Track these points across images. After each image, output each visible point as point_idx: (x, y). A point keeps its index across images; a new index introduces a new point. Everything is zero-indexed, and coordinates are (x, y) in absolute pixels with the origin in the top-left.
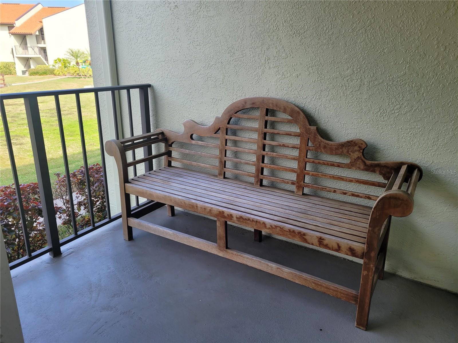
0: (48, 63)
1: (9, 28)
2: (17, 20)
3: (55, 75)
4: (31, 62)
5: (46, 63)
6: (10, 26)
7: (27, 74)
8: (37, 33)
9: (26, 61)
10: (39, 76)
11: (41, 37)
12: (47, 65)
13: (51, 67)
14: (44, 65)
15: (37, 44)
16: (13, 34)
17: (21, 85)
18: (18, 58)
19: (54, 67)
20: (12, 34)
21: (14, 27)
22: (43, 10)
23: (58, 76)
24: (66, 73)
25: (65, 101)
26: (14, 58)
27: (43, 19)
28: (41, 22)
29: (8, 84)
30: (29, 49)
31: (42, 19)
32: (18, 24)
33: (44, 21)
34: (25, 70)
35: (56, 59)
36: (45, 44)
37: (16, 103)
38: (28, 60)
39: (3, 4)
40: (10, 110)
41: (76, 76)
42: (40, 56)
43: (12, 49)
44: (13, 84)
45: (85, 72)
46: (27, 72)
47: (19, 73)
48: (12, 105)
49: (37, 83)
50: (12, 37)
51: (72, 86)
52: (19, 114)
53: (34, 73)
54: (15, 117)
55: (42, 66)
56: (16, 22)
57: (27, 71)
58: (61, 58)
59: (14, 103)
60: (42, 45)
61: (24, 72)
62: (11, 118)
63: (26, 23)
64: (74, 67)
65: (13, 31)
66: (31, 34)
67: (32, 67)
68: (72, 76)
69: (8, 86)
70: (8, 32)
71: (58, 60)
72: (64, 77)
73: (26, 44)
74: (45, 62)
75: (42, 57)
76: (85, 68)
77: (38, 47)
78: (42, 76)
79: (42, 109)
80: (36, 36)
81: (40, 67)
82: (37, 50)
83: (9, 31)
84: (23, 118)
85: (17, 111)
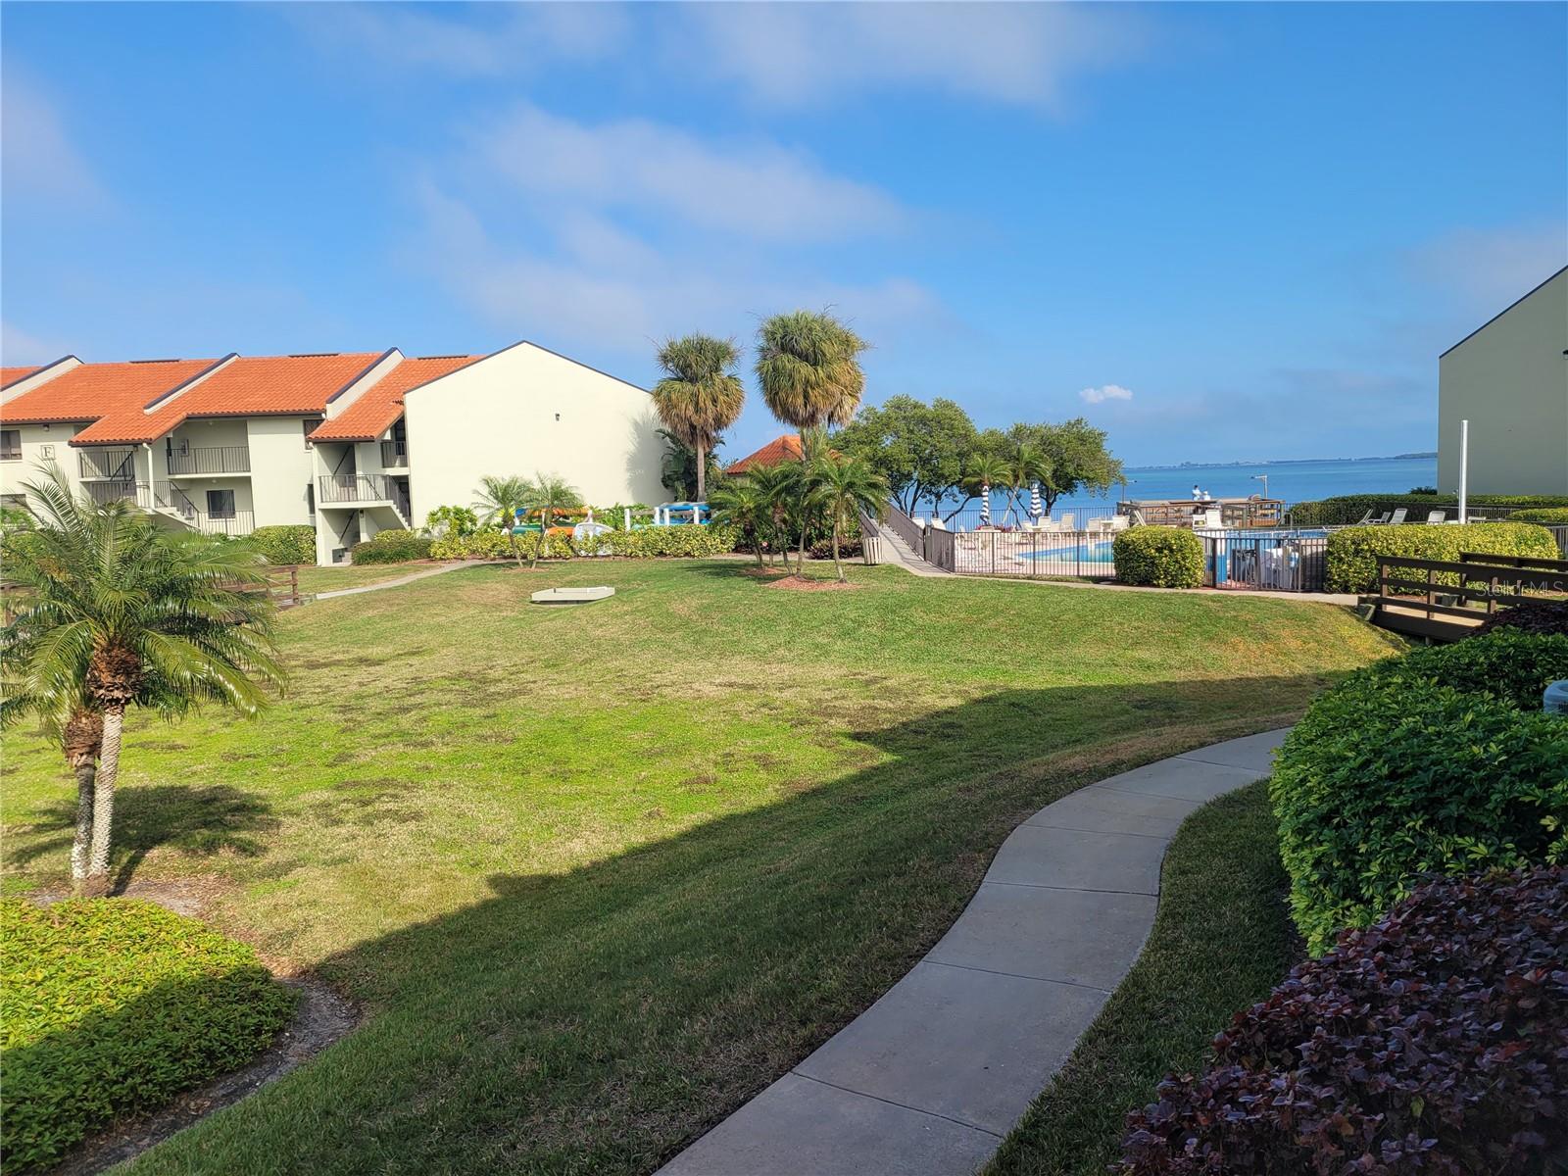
0: (410, 525)
1: (305, 425)
2: (331, 401)
3: (431, 558)
4: (363, 523)
5: (405, 524)
6: (311, 420)
7: (347, 561)
8: (388, 436)
9: (347, 520)
10: (386, 566)
11: (394, 446)
12: (408, 529)
13: (418, 535)
14: (399, 531)
15: (384, 467)
16: (317, 442)
17: (343, 597)
18: (325, 511)
19: (427, 535)
20: (314, 443)
21: (323, 420)
22: (403, 368)
23: (440, 563)
24: (465, 552)
25: (488, 647)
26: (312, 510)
27: (407, 395)
28: (401, 403)
29: (307, 596)
30: (360, 484)
31: (404, 393)
32: (333, 412)
33: (409, 398)
34: (342, 546)
35: (436, 509)
36: (406, 466)
37: (336, 657)
38: (351, 518)
39: (293, 357)
40: (326, 684)
41: (494, 559)
42: (390, 503)
43: (311, 487)
44: (319, 596)
45: (524, 546)
46: (346, 553)
47: (324, 559)
48: (326, 665)
49: (390, 589)
50: (315, 451)
51: (496, 593)
52: (362, 697)
53: (370, 555)
54: (353, 709)
55: (393, 533)
56: (329, 406)
57: (346, 550)
58: (450, 506)
59: (330, 660)
60: (396, 471)
61: (338, 555)
62: (343, 712)
63: (356, 407)
64: (486, 531)
65: (318, 433)
66: (371, 440)
67: (364, 538)
68: (482, 562)
69: (306, 604)
70: (301, 437)
71: (439, 514)
72: (459, 565)
73: (352, 469)
74: (403, 520)
75: (394, 507)
76: (523, 533)
77: (384, 477)
78: (395, 565)
79: (425, 679)
80: (384, 443)
81: (387, 536)
82: (380, 485)
83: (306, 435)
84: (378, 711)
85: (351, 687)
